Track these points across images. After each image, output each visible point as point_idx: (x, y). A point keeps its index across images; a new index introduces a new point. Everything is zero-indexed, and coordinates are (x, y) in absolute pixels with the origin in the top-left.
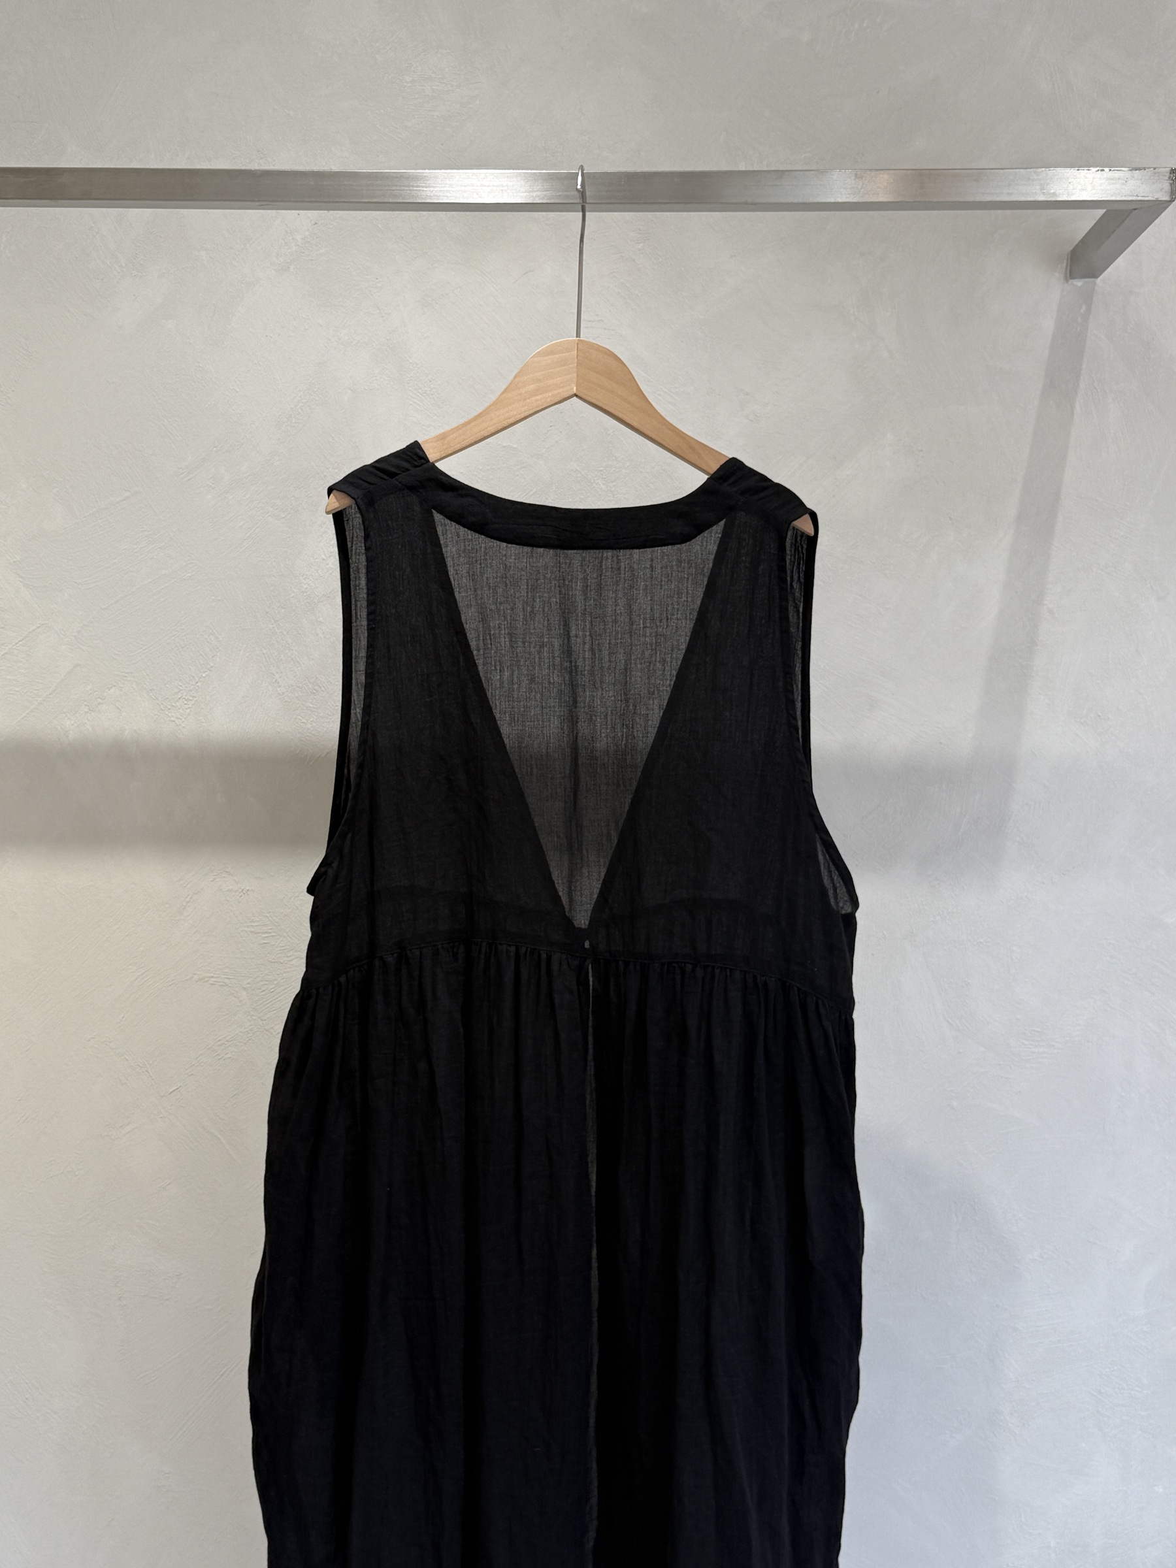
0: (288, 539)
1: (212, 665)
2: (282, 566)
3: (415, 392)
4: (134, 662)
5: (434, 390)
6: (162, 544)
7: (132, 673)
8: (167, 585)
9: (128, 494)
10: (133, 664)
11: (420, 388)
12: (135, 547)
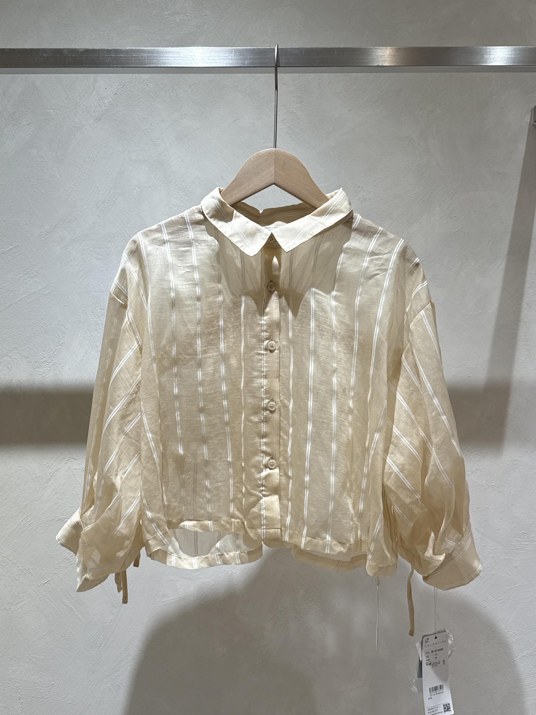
0: (104, 271)
1: (62, 342)
2: (101, 285)
3: (174, 188)
4: (17, 341)
5: (185, 186)
6: (32, 275)
7: (16, 348)
8: (35, 298)
9: (11, 247)
10: (17, 343)
11: (177, 186)
12: (16, 277)
